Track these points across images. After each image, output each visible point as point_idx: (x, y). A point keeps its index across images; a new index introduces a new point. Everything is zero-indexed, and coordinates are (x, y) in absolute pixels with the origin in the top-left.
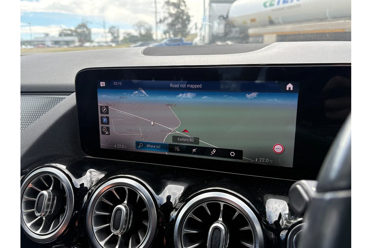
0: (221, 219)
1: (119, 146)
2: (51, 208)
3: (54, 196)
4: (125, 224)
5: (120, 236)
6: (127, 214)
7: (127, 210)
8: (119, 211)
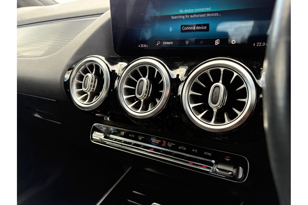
0: (221, 81)
1: (142, 46)
2: (94, 87)
3: (95, 79)
4: (146, 93)
5: (142, 101)
6: (147, 86)
7: (147, 83)
8: (142, 82)
